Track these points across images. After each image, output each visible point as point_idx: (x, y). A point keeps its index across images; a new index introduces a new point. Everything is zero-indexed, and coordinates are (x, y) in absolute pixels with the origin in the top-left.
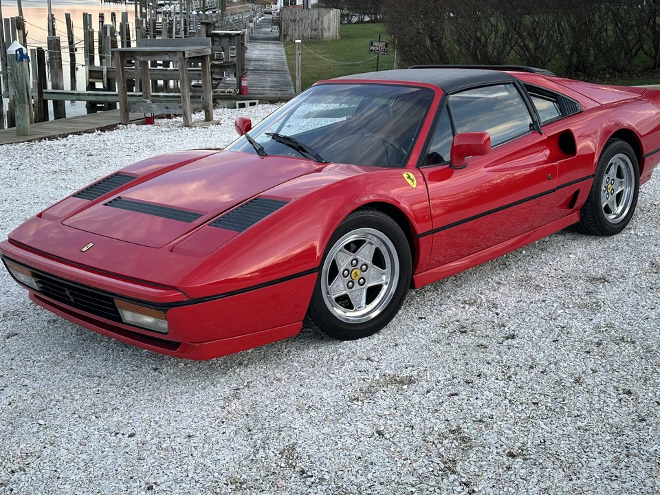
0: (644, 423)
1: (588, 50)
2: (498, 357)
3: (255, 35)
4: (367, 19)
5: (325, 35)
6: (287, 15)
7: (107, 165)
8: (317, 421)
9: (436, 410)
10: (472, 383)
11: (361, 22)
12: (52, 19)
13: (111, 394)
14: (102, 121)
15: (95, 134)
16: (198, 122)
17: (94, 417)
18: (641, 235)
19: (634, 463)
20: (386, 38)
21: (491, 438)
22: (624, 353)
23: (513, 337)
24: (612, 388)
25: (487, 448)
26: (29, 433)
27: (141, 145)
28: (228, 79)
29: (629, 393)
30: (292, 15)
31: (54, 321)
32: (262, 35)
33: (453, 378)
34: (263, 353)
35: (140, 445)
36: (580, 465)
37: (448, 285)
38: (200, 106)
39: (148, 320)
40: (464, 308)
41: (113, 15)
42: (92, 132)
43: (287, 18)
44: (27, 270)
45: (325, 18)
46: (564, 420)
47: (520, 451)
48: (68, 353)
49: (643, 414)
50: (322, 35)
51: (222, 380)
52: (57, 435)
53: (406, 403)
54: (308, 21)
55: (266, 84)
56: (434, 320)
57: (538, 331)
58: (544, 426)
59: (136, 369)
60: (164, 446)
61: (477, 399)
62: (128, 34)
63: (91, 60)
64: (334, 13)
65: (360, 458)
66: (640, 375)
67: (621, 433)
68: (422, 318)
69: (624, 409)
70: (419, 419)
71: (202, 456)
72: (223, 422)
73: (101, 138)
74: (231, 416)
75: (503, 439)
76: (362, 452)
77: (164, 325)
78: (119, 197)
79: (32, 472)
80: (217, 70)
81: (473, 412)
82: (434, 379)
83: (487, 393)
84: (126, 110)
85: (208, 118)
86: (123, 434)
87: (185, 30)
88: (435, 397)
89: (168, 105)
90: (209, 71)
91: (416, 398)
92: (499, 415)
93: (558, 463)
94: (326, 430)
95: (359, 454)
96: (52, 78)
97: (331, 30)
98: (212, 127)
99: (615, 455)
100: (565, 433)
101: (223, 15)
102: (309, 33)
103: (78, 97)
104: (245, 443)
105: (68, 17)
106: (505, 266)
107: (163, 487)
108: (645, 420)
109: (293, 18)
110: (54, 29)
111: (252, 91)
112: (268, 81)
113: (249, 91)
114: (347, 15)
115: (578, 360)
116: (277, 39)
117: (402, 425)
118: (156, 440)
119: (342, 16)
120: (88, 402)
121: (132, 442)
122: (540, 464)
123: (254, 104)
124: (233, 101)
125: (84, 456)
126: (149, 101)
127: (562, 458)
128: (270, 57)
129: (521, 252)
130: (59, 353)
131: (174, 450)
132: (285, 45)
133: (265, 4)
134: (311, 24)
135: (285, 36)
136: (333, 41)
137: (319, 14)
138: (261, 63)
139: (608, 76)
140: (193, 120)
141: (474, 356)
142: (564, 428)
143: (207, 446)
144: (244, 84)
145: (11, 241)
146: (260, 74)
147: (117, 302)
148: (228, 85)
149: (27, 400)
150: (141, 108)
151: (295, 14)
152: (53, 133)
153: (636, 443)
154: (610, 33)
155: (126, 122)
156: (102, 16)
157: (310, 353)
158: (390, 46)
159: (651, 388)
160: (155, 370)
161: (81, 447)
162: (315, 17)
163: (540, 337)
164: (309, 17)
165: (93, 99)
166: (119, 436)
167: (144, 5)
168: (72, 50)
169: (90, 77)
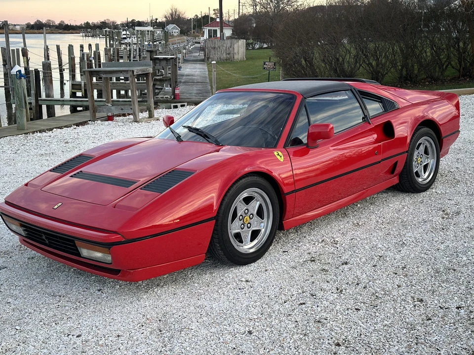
0: (430, 321)
1: (413, 66)
2: (335, 277)
3: (187, 57)
4: (265, 46)
5: (236, 57)
6: (209, 44)
7: (78, 149)
8: (207, 324)
9: (290, 315)
10: (315, 295)
11: (261, 48)
12: (47, 49)
13: (67, 308)
14: (77, 119)
15: (72, 128)
16: (144, 119)
17: (54, 324)
18: (440, 192)
19: (420, 349)
20: (274, 59)
21: (325, 333)
22: (420, 274)
23: (346, 263)
24: (410, 298)
25: (322, 340)
26: (9, 335)
27: (103, 135)
28: (166, 89)
29: (421, 301)
30: (213, 44)
31: (33, 258)
32: (192, 58)
33: (303, 292)
34: (174, 277)
35: (84, 343)
36: (384, 350)
37: (305, 228)
38: (145, 107)
39: (98, 255)
40: (314, 244)
41: (90, 45)
42: (70, 127)
43: (209, 46)
44: (17, 222)
45: (236, 46)
46: (376, 320)
47: (344, 341)
48: (40, 280)
49: (430, 315)
50: (234, 57)
51: (145, 297)
52: (27, 336)
53: (269, 310)
54: (224, 48)
55: (193, 91)
56: (294, 253)
57: (363, 260)
58: (362, 325)
59: (86, 290)
60: (100, 343)
61: (318, 306)
62: (99, 59)
63: (73, 77)
64: (242, 43)
65: (235, 348)
66: (430, 288)
67: (413, 329)
68: (285, 252)
69: (417, 312)
70: (277, 321)
71: (126, 349)
72: (143, 326)
73: (76, 131)
74: (148, 321)
75: (333, 333)
76: (236, 344)
77: (109, 258)
78: (81, 171)
80: (158, 83)
81: (314, 316)
82: (290, 293)
83: (325, 302)
84: (94, 111)
85: (151, 116)
86: (73, 335)
87: (140, 55)
88: (290, 306)
89: (123, 107)
90: (151, 84)
91: (277, 307)
92: (332, 317)
94: (213, 330)
95: (234, 346)
96: (45, 90)
97: (240, 54)
98: (153, 122)
99: (408, 343)
100: (376, 328)
101: (166, 45)
102: (224, 56)
103: (62, 103)
104: (156, 340)
105: (58, 47)
106: (345, 215)
108: (431, 319)
109: (213, 46)
110: (48, 56)
111: (182, 97)
112: (194, 89)
113: (181, 97)
114: (252, 44)
115: (389, 279)
116: (203, 60)
117: (265, 325)
118: (95, 339)
119: (248, 45)
120: (51, 314)
121: (79, 341)
122: (357, 350)
123: (184, 106)
124: (169, 104)
125: (45, 351)
126: (110, 105)
127: (372, 346)
128: (197, 73)
129: (357, 206)
130: (34, 280)
131: (107, 345)
132: (208, 64)
133: (195, 37)
134: (226, 50)
135: (208, 58)
136: (241, 61)
137: (231, 44)
138: (190, 77)
139: (427, 83)
140: (140, 118)
141: (318, 277)
142: (375, 326)
143: (130, 342)
144: (177, 92)
145: (7, 203)
146: (189, 85)
147: (77, 243)
148: (166, 93)
149: (9, 313)
150: (104, 110)
151: (215, 43)
152: (42, 128)
153: (423, 335)
154: (429, 54)
155: (94, 119)
156: (82, 47)
157: (207, 277)
158: (277, 64)
159: (437, 298)
160: (99, 290)
161: (43, 345)
162: (229, 45)
163: (364, 263)
164: (224, 45)
165: (74, 103)
166: (70, 336)
167: (112, 38)
168: (61, 71)
169: (73, 89)
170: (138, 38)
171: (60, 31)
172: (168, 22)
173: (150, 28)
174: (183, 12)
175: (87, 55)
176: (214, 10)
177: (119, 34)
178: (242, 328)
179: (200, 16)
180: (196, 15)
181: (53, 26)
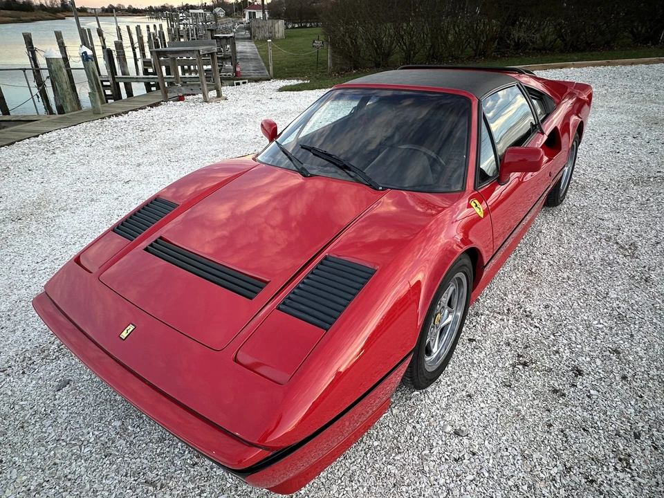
3: (238, 36)
5: (277, 35)
6: (254, 24)
12: (118, 30)
28: (226, 66)
30: (257, 24)
41: (155, 26)
43: (254, 26)
45: (276, 25)
50: (275, 36)
54: (267, 28)
55: (250, 68)
62: (164, 38)
63: (144, 55)
64: (281, 23)
84: (165, 92)
89: (192, 87)
96: (121, 67)
97: (281, 33)
101: (217, 25)
102: (267, 34)
103: (137, 80)
105: (128, 27)
109: (257, 26)
110: (120, 36)
111: (243, 74)
112: (251, 66)
113: (241, 74)
116: (250, 38)
119: (286, 24)
123: (245, 83)
124: (232, 81)
126: (179, 85)
128: (248, 50)
132: (255, 42)
133: (238, 18)
134: (269, 29)
135: (254, 37)
136: (282, 39)
137: (272, 23)
138: (244, 54)
144: (238, 69)
146: (245, 62)
148: (228, 71)
150: (175, 90)
151: (259, 23)
155: (166, 99)
156: (148, 27)
158: (325, 43)
162: (270, 25)
164: (267, 25)
165: (146, 80)
167: (172, 20)
168: (134, 49)
169: (144, 65)
170: (193, 19)
171: (130, 14)
172: (215, 6)
173: (202, 11)
175: (153, 34)
177: (177, 16)
181: (123, 9)
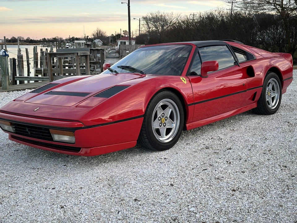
0: (294, 177)
2: (224, 156)
3: (108, 56)
8: (141, 181)
9: (197, 175)
10: (213, 165)
13: (43, 175)
14: (40, 84)
17: (35, 183)
18: (283, 114)
19: (291, 191)
21: (224, 185)
22: (281, 153)
23: (230, 149)
24: (278, 165)
25: (222, 188)
26: (4, 190)
29: (286, 167)
30: (124, 47)
31: (17, 150)
32: (111, 57)
33: (204, 164)
34: (115, 158)
35: (57, 192)
36: (266, 193)
40: (207, 140)
41: (47, 49)
46: (257, 177)
47: (237, 189)
48: (23, 161)
49: (293, 174)
51: (97, 168)
52: (17, 190)
53: (183, 173)
54: (131, 50)
56: (194, 145)
57: (241, 147)
58: (248, 180)
59: (56, 165)
60: (69, 192)
61: (216, 171)
63: (36, 65)
65: (163, 193)
66: (290, 160)
67: (284, 181)
68: (188, 144)
69: (284, 173)
70: (189, 179)
71: (87, 195)
72: (97, 183)
74: (100, 180)
75: (229, 185)
78: (51, 91)
79: (5, 203)
80: (92, 65)
81: (214, 176)
83: (220, 168)
84: (52, 79)
86: (49, 188)
88: (196, 171)
90: (89, 65)
91: (187, 172)
92: (227, 176)
93: (256, 193)
94: (146, 184)
95: (162, 192)
96: (19, 72)
99: (282, 189)
100: (258, 181)
104: (108, 190)
105: (26, 50)
106: (224, 126)
107: (69, 207)
108: (294, 176)
115: (261, 156)
117: (182, 181)
118: (65, 190)
120: (33, 178)
121: (54, 191)
122: (248, 193)
125: (30, 197)
126: (62, 75)
127: (258, 191)
129: (230, 121)
130: (19, 161)
131: (74, 193)
135: (122, 56)
141: (213, 156)
142: (257, 180)
143: (89, 191)
147: (51, 130)
149: (3, 178)
150: (59, 78)
151: (126, 47)
152: (19, 88)
153: (291, 184)
156: (41, 50)
157: (138, 157)
160: (65, 166)
161: (29, 194)
163: (242, 149)
164: (132, 48)
166: (48, 189)
168: (28, 64)
169: (36, 73)
171: (27, 43)
172: (95, 38)
173: (84, 42)
174: (104, 32)
176: (123, 31)
177: (65, 44)
178: (166, 183)
179: (115, 35)
180: (112, 34)
181: (23, 40)
